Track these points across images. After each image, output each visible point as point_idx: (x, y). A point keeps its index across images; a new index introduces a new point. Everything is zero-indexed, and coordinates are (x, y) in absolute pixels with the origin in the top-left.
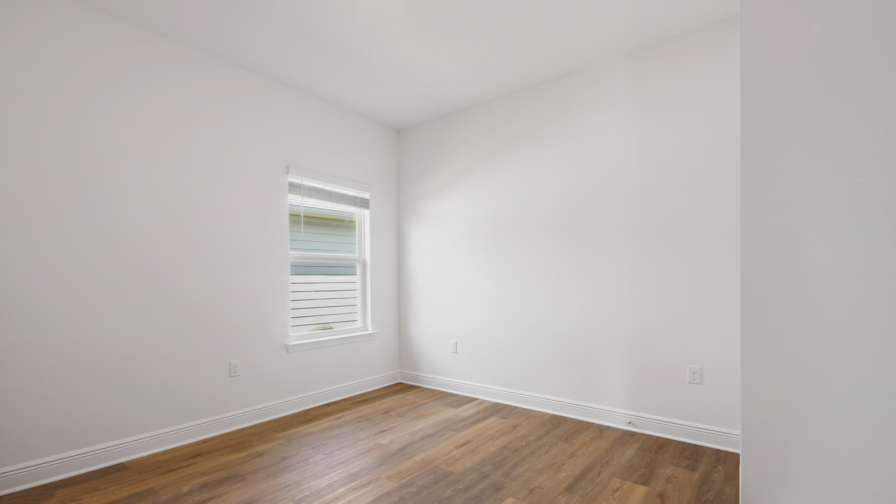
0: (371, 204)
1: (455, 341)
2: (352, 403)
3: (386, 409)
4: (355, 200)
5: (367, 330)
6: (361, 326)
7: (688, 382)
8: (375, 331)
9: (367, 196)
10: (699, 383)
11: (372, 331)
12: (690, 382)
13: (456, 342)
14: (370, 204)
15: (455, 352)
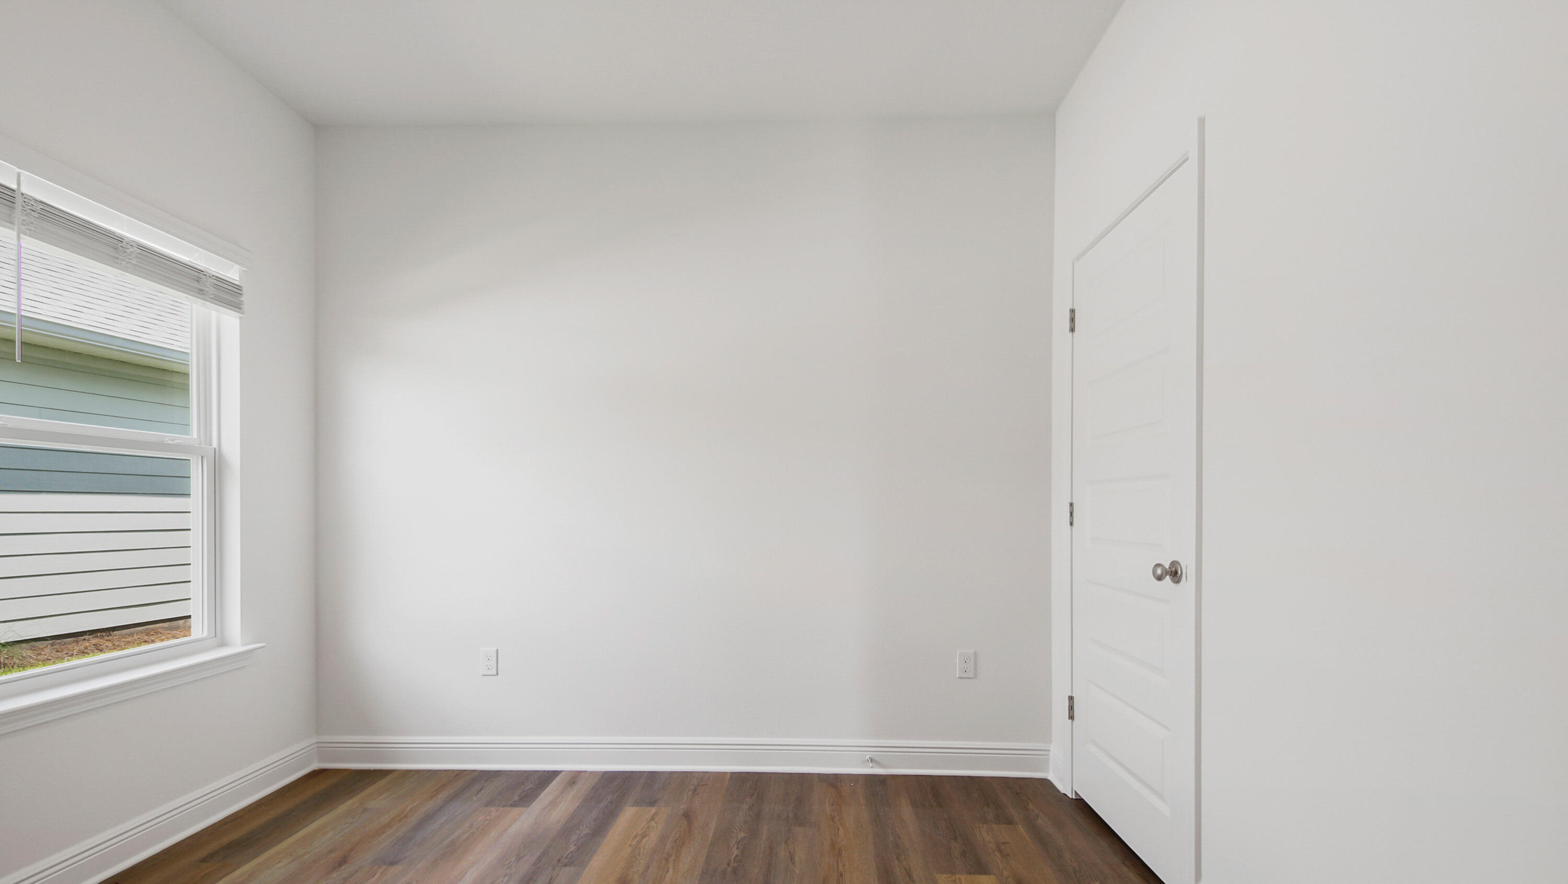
0: (246, 298)
1: (495, 649)
2: (204, 860)
3: (331, 851)
4: (198, 280)
5: (223, 644)
6: (205, 634)
7: (957, 676)
8: (250, 644)
9: (233, 274)
10: (971, 676)
11: (243, 645)
12: (960, 676)
13: (497, 650)
14: (243, 299)
15: (495, 673)
